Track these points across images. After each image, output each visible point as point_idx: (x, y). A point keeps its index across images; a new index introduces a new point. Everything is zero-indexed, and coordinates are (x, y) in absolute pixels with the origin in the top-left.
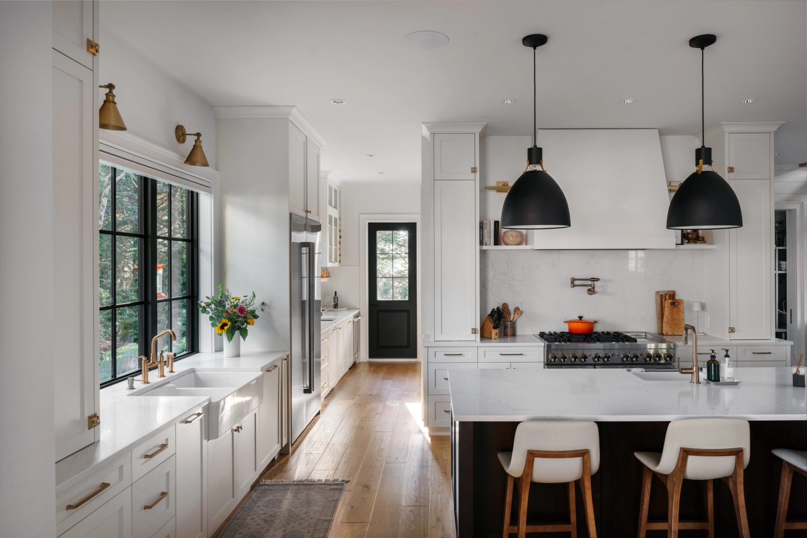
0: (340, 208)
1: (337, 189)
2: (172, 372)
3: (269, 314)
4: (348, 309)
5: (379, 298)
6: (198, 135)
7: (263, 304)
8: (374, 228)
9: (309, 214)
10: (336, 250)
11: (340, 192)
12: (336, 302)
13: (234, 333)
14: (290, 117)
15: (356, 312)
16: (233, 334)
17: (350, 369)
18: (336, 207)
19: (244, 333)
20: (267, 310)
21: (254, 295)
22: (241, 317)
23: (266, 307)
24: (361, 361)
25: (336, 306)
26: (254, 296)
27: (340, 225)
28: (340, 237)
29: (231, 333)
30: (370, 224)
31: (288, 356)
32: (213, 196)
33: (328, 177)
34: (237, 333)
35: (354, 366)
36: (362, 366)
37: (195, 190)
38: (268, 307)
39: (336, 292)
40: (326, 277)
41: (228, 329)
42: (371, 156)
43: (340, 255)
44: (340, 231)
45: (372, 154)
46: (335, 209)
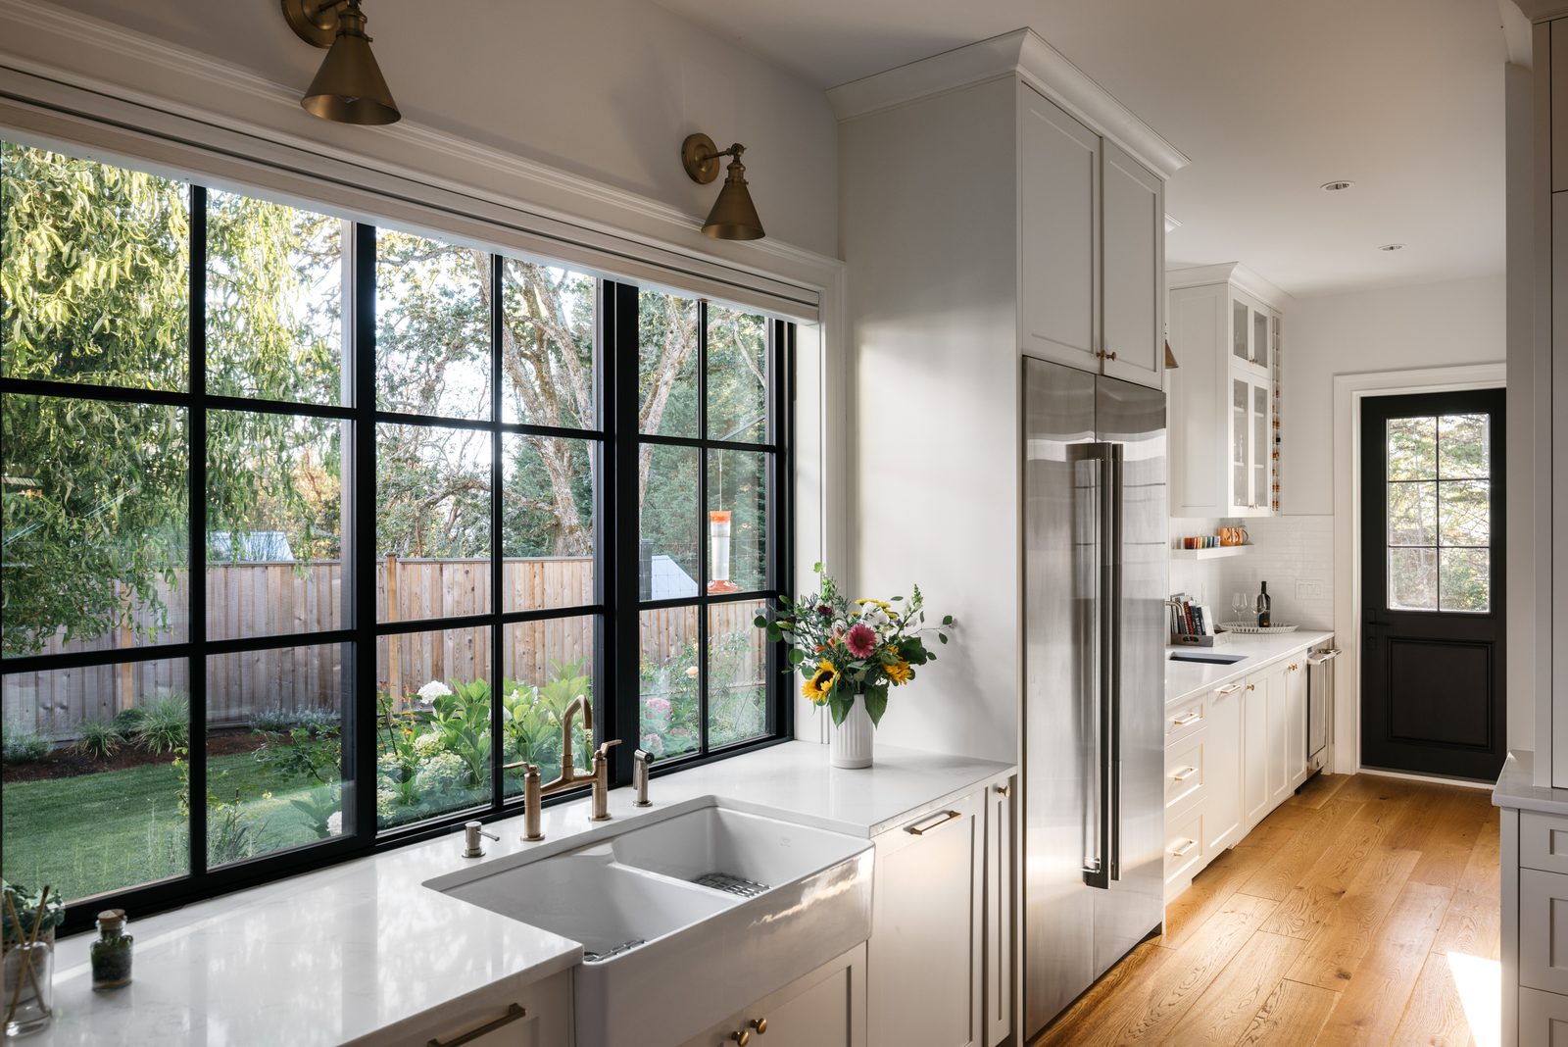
0: (1277, 363)
1: (1264, 312)
2: (644, 803)
3: (964, 652)
4: (1296, 630)
5: (1394, 604)
6: (736, 150)
7: (948, 620)
8: (1377, 413)
9: (1108, 362)
10: (1261, 475)
11: (1277, 323)
12: (1264, 610)
13: (852, 701)
14: (1019, 68)
15: (1318, 640)
16: (847, 707)
17: (1297, 791)
18: (1260, 360)
19: (877, 702)
20: (959, 640)
21: (918, 594)
22: (858, 660)
23: (956, 631)
24: (1338, 771)
25: (1264, 621)
26: (918, 598)
27: (1276, 408)
28: (1278, 440)
29: (843, 702)
30: (1365, 401)
31: (1013, 780)
32: (824, 327)
33: (1231, 280)
34: (859, 700)
35: (1315, 783)
36: (1339, 786)
37: (787, 318)
38: (963, 631)
39: (1264, 584)
40: (1237, 544)
41: (830, 690)
42: (1337, 187)
43: (1276, 487)
44: (1276, 424)
45: (1339, 179)
46: (1256, 367)
